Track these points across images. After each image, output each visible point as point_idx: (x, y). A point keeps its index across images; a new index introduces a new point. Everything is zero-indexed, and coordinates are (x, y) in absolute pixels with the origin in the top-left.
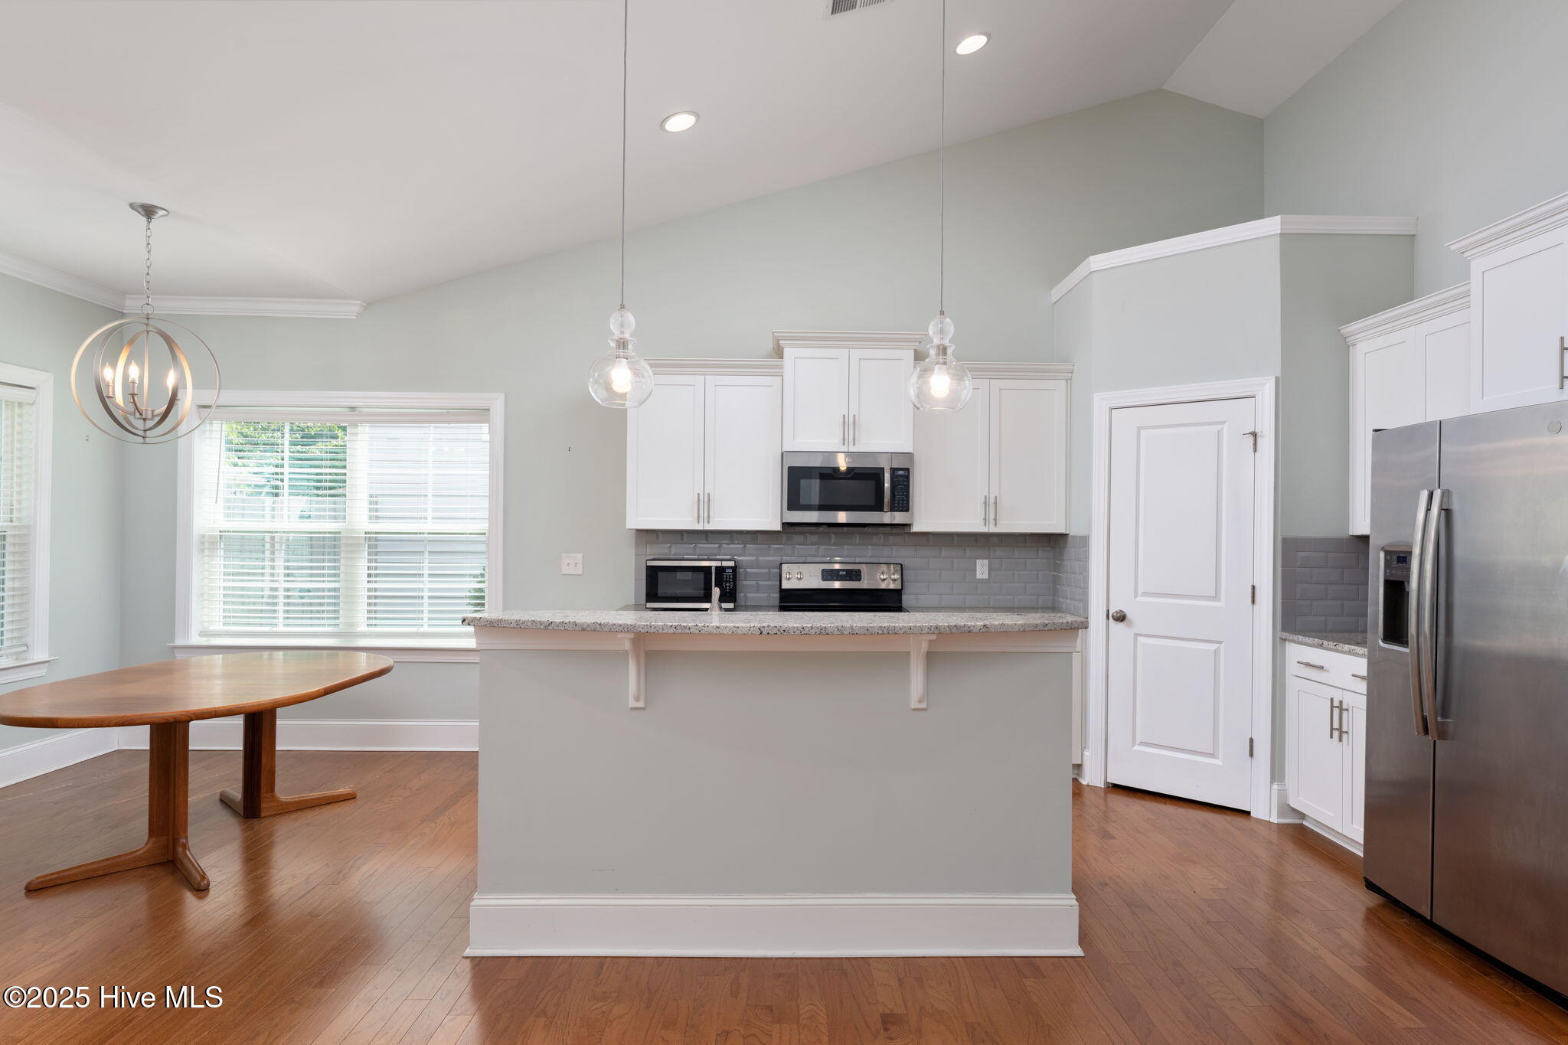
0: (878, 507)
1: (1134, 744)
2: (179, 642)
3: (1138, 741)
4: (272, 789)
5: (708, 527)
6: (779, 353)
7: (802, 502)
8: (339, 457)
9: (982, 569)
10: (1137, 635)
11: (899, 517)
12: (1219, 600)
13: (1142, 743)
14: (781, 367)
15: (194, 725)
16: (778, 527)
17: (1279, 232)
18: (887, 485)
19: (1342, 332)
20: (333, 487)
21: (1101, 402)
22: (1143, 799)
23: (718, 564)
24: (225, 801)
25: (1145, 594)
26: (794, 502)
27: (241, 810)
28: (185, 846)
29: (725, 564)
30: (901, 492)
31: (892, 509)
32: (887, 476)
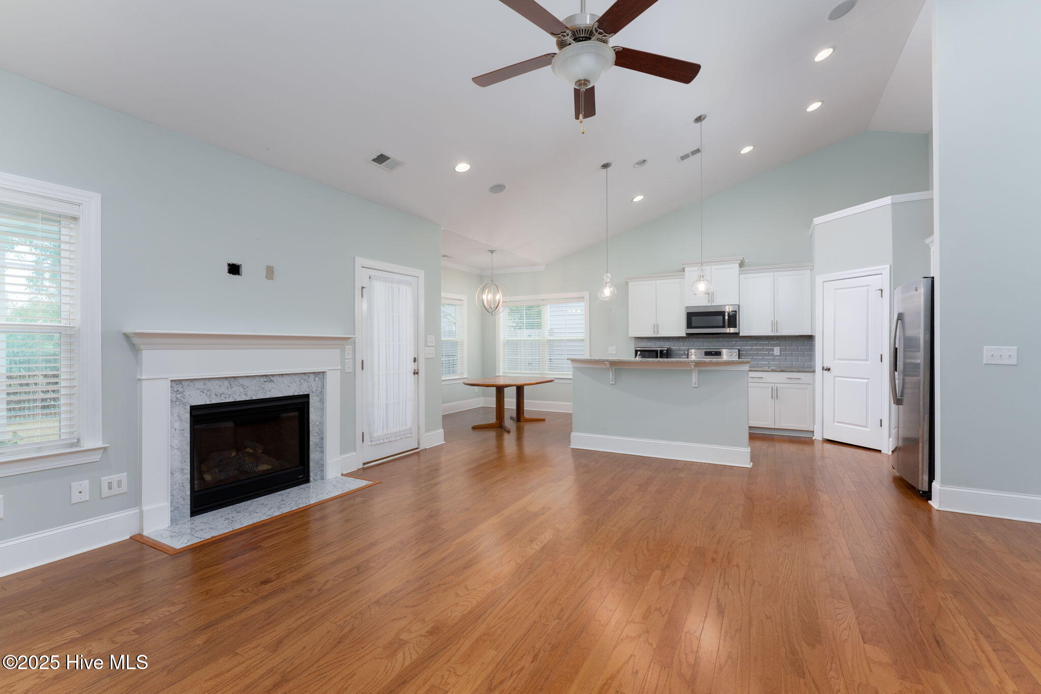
0: (723, 327)
1: (834, 422)
2: (497, 375)
3: (836, 421)
4: (523, 414)
5: (658, 336)
6: (683, 270)
7: (693, 325)
8: (539, 314)
9: (777, 351)
10: (835, 377)
11: (732, 330)
12: (868, 361)
13: (838, 422)
14: (684, 275)
15: (506, 389)
16: (685, 335)
17: (891, 203)
18: (727, 317)
19: (926, 242)
20: (539, 326)
21: (819, 279)
22: (836, 445)
23: (661, 349)
24: (511, 418)
25: (838, 359)
26: (689, 325)
27: (516, 420)
28: (504, 423)
29: (663, 349)
30: (733, 320)
31: (729, 327)
32: (726, 314)
